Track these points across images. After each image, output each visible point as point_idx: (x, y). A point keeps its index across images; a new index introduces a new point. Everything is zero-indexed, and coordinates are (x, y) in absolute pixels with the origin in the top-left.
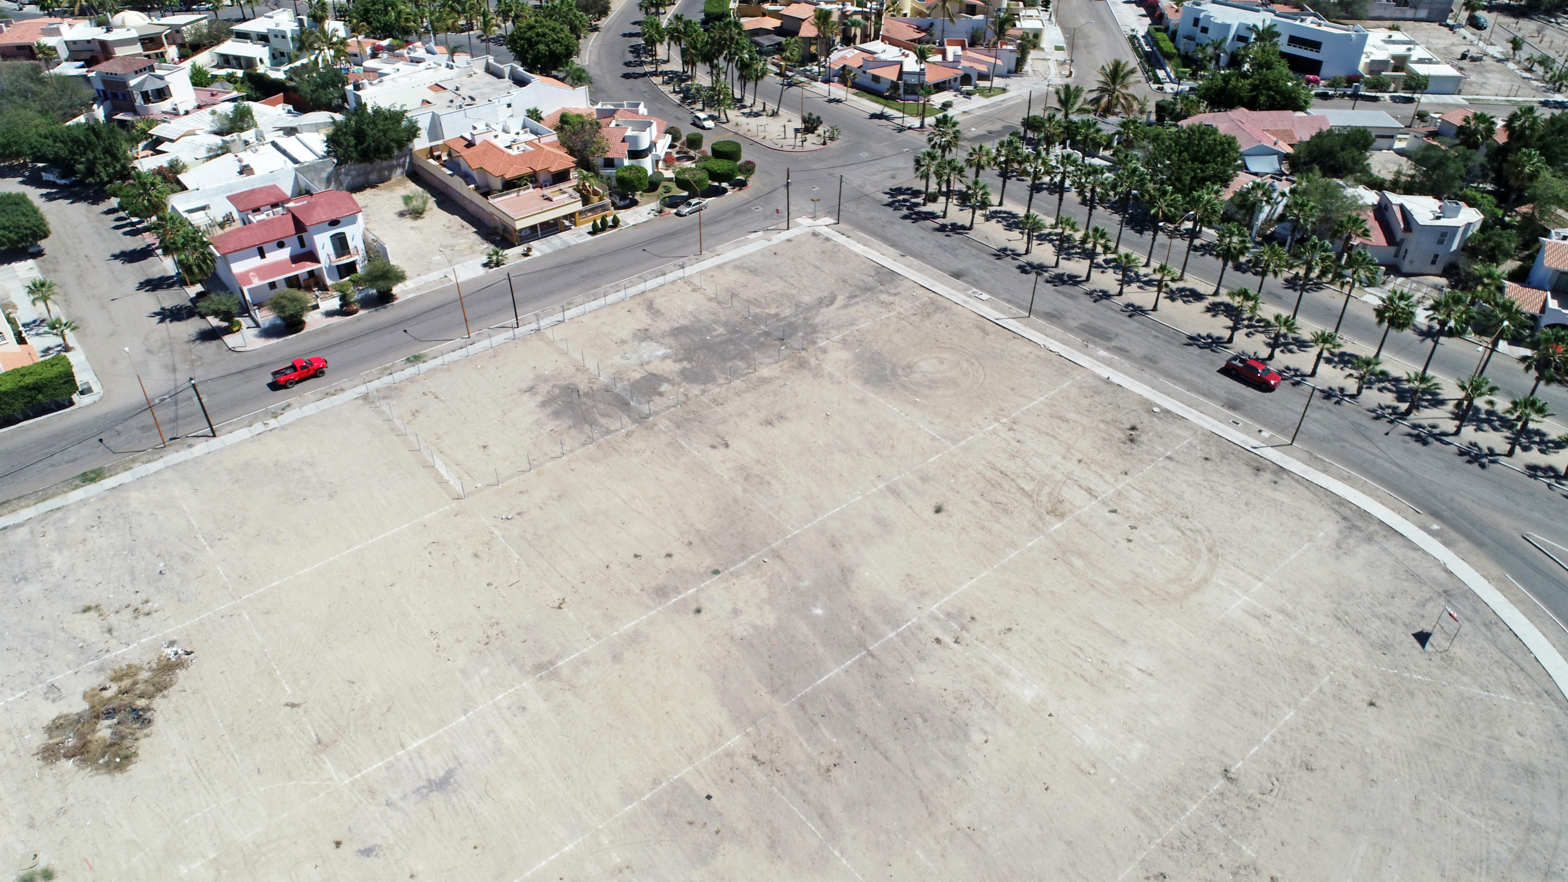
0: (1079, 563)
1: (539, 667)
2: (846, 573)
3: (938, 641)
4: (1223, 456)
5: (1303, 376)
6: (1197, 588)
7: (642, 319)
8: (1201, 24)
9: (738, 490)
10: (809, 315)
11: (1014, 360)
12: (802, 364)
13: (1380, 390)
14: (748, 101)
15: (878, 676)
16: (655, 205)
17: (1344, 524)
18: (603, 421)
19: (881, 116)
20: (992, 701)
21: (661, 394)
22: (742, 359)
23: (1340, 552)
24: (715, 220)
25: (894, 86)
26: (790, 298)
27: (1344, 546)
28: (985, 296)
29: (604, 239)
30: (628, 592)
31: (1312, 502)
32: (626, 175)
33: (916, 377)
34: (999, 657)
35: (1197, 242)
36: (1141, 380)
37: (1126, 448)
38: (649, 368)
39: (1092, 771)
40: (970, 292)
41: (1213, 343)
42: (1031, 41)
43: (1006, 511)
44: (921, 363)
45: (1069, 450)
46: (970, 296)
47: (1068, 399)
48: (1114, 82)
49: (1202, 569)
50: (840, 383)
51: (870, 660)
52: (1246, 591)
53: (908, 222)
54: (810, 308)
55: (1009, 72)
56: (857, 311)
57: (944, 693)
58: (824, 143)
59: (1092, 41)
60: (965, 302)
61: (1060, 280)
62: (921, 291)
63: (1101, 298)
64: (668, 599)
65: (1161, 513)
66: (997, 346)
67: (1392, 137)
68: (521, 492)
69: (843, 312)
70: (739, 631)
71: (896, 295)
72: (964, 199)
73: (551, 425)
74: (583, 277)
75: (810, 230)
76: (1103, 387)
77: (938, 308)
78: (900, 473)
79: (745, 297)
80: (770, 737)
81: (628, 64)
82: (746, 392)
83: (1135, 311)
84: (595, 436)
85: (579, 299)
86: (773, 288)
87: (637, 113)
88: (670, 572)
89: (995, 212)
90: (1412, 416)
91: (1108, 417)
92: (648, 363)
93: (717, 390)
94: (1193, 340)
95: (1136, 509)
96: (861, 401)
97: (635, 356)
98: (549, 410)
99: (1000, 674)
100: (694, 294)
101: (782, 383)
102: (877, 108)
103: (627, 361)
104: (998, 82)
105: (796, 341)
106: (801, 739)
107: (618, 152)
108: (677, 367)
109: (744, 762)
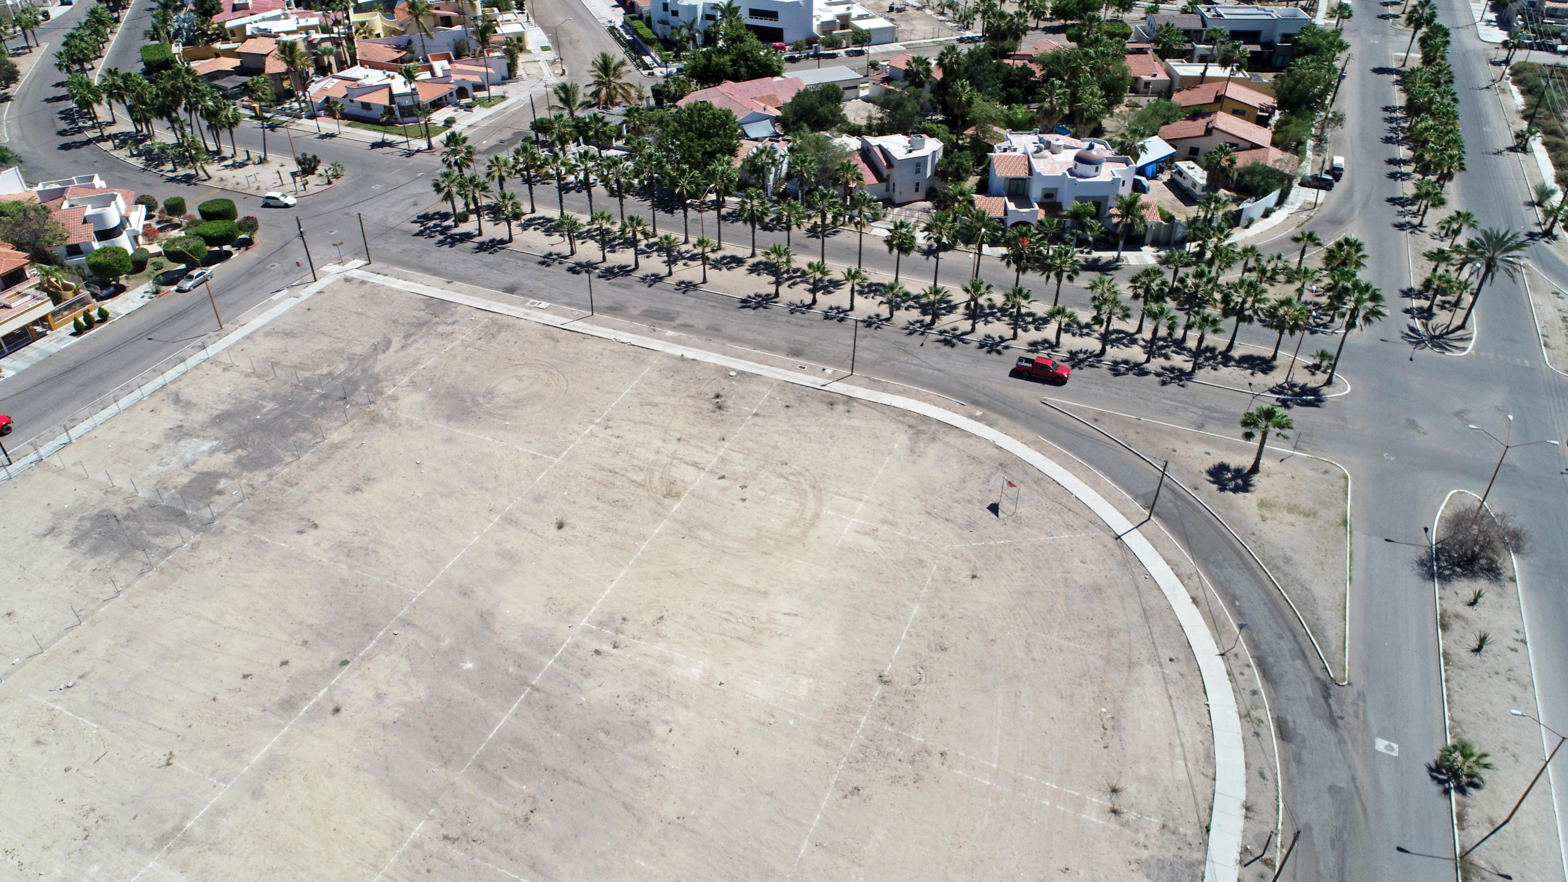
0: (706, 535)
1: (162, 840)
2: (486, 618)
3: (597, 652)
4: (801, 400)
5: (844, 311)
6: (812, 524)
7: (171, 416)
8: (670, 8)
9: (343, 569)
10: (367, 365)
11: (591, 360)
12: (375, 419)
13: (907, 309)
14: (227, 151)
15: (549, 708)
16: (148, 286)
17: (911, 431)
18: (158, 541)
19: (383, 144)
20: (664, 691)
21: (220, 493)
22: (305, 430)
23: (915, 456)
24: (227, 288)
25: (388, 111)
26: (340, 352)
27: (917, 450)
28: (544, 305)
29: (94, 337)
30: (248, 718)
31: (882, 420)
32: (100, 259)
33: (500, 401)
34: (659, 647)
35: (724, 211)
36: (711, 350)
37: (717, 415)
38: (198, 467)
39: (772, 721)
40: (528, 304)
41: (763, 302)
42: (515, 45)
43: (626, 507)
44: (501, 386)
45: (666, 432)
46: (530, 308)
47: (652, 384)
48: (607, 75)
49: (811, 505)
50: (421, 427)
51: (536, 695)
52: (852, 514)
53: (446, 248)
54: (365, 358)
55: (504, 79)
56: (418, 349)
57: (618, 701)
58: (329, 183)
59: (575, 37)
60: (526, 314)
61: (610, 273)
62: (479, 314)
63: (655, 282)
64: (298, 710)
65: (763, 467)
66: (570, 350)
67: (856, 87)
68: (77, 652)
69: (402, 354)
70: (389, 715)
71: (454, 323)
72: (496, 212)
73: (92, 563)
74: (81, 385)
75: (341, 276)
76: (680, 365)
77: (502, 327)
78: (511, 501)
79: (289, 364)
80: (456, 811)
81: (63, 133)
82: (319, 464)
83: (687, 287)
84: (153, 561)
85: (84, 412)
86: (318, 347)
87: (93, 187)
88: (292, 680)
89: (530, 220)
90: (936, 325)
91: (693, 391)
92: (193, 463)
93: (286, 470)
94: (745, 303)
95: (742, 469)
96: (450, 440)
97: (175, 459)
98: (84, 548)
99: (665, 662)
100: (227, 374)
101: (358, 444)
102: (376, 136)
103: (167, 468)
104: (495, 91)
105: (361, 396)
106: (489, 799)
107: (84, 236)
108: (231, 457)
109: (435, 847)
